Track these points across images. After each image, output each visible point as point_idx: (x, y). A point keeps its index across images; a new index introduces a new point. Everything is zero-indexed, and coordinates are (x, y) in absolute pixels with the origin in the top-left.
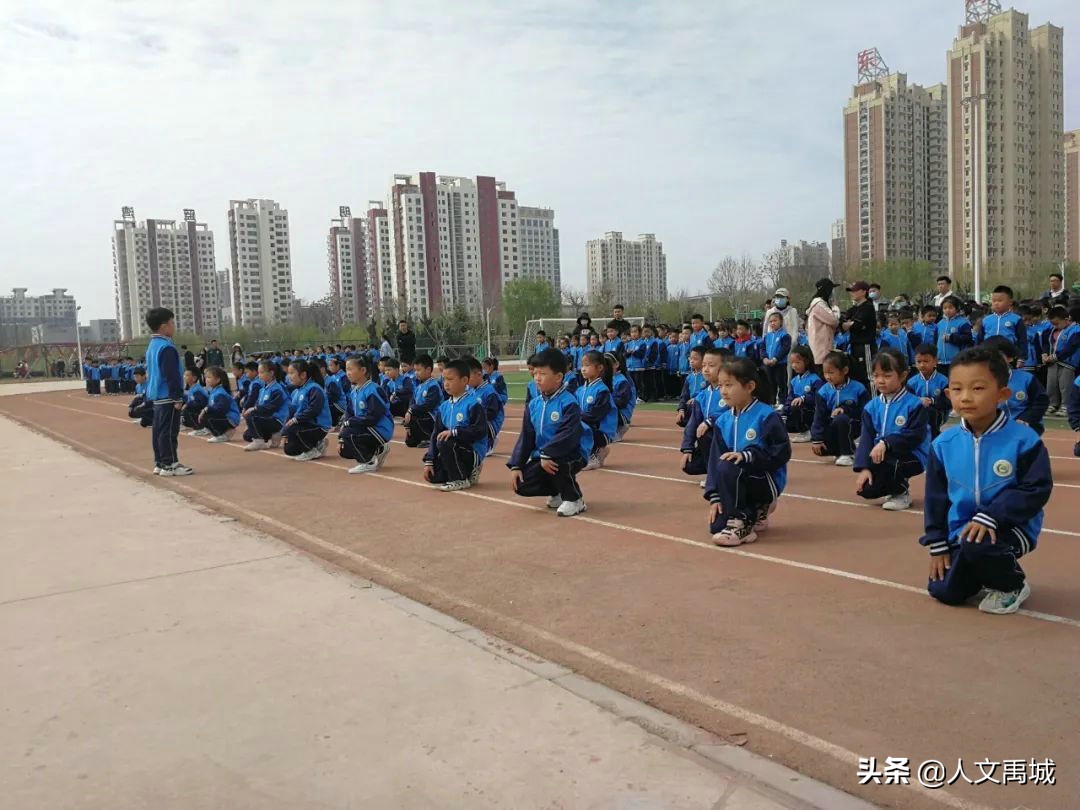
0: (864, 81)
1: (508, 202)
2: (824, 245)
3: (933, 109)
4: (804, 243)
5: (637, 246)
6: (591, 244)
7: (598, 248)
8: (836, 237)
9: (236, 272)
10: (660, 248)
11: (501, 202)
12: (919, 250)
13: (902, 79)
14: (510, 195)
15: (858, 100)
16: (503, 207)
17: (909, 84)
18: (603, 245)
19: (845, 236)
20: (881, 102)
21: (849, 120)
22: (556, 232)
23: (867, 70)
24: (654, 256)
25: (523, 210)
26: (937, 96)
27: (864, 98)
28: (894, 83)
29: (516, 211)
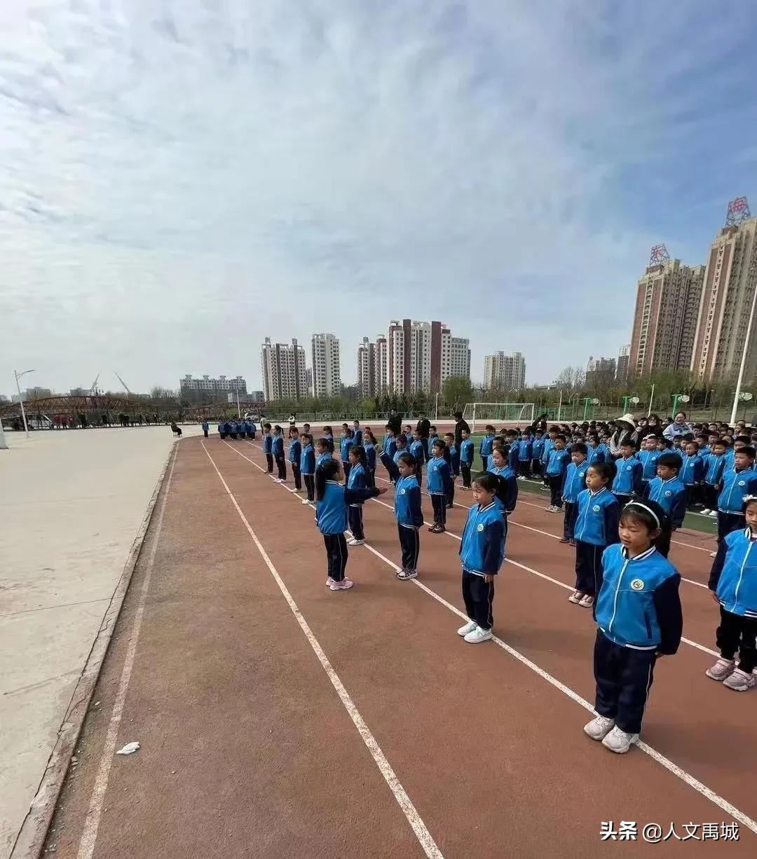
0: (654, 264)
1: (447, 335)
2: (614, 359)
3: (694, 281)
4: (603, 358)
5: (511, 359)
6: (488, 358)
7: (491, 360)
8: (621, 355)
9: (315, 370)
10: (524, 360)
11: (443, 335)
12: (672, 363)
13: (677, 263)
14: (448, 332)
15: (648, 276)
16: (444, 338)
17: (681, 266)
18: (494, 358)
19: (628, 354)
20: (663, 276)
21: (641, 289)
22: (469, 351)
23: (656, 257)
24: (520, 364)
25: (453, 339)
26: (697, 272)
27: (652, 275)
28: (672, 266)
29: (450, 340)
